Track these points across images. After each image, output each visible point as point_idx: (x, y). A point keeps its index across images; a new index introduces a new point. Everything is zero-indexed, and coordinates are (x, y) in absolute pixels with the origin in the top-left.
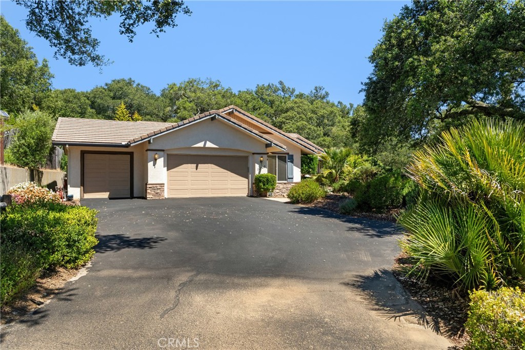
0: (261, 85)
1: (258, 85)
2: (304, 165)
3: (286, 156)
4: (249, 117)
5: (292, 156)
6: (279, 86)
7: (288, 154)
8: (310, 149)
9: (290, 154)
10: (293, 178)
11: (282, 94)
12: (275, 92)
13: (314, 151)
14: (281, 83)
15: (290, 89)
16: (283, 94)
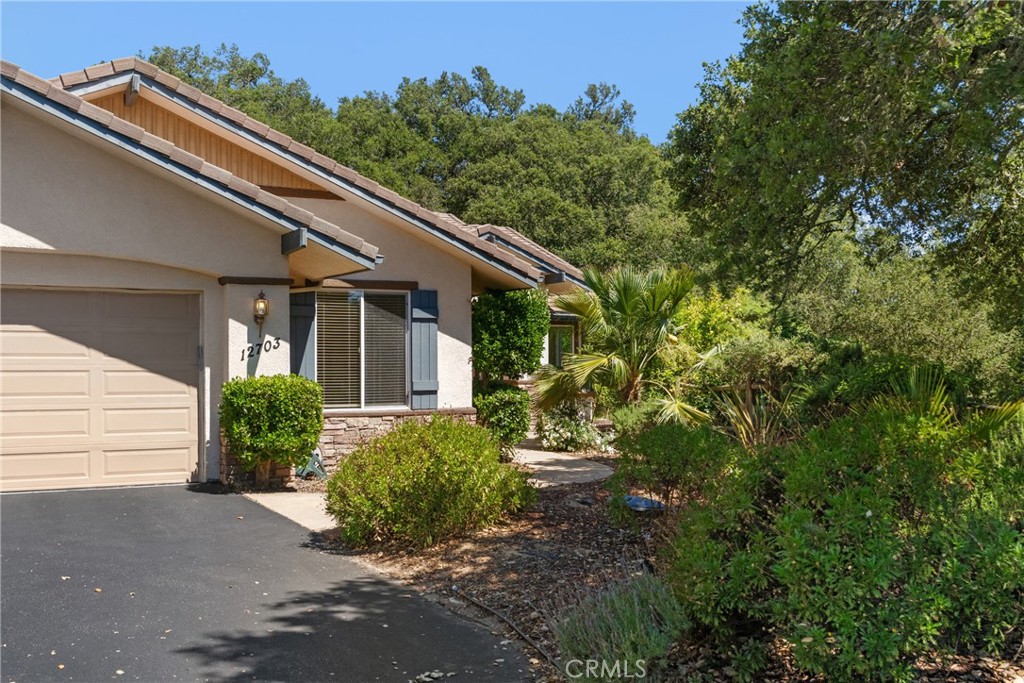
0: (414, 79)
1: (406, 80)
2: (486, 336)
3: (403, 297)
4: (216, 115)
5: (434, 293)
6: (472, 81)
7: (412, 286)
8: (509, 266)
9: (423, 286)
10: (435, 392)
11: (484, 108)
12: (461, 102)
13: (525, 275)
14: (480, 73)
15: (507, 92)
16: (487, 111)
